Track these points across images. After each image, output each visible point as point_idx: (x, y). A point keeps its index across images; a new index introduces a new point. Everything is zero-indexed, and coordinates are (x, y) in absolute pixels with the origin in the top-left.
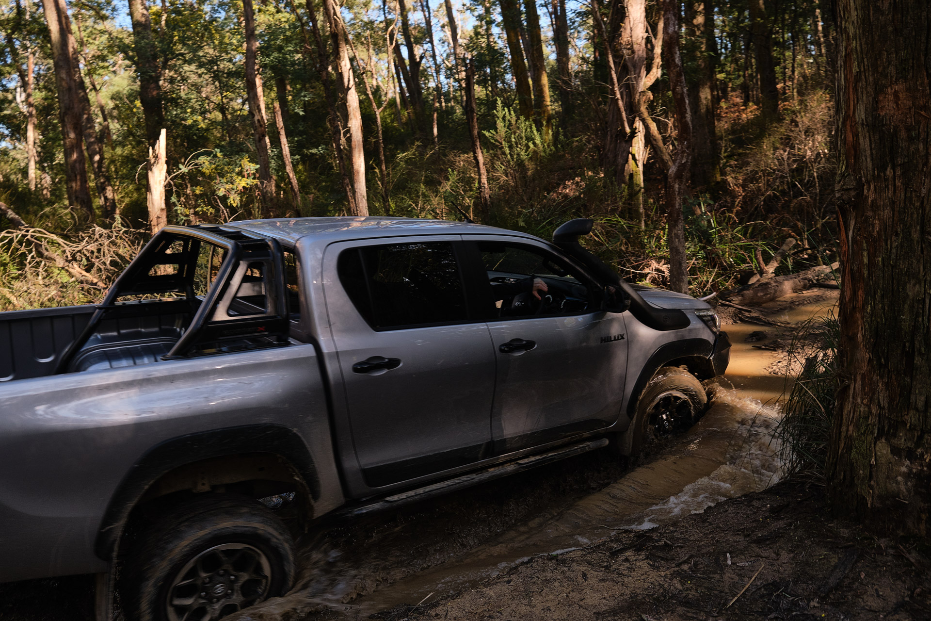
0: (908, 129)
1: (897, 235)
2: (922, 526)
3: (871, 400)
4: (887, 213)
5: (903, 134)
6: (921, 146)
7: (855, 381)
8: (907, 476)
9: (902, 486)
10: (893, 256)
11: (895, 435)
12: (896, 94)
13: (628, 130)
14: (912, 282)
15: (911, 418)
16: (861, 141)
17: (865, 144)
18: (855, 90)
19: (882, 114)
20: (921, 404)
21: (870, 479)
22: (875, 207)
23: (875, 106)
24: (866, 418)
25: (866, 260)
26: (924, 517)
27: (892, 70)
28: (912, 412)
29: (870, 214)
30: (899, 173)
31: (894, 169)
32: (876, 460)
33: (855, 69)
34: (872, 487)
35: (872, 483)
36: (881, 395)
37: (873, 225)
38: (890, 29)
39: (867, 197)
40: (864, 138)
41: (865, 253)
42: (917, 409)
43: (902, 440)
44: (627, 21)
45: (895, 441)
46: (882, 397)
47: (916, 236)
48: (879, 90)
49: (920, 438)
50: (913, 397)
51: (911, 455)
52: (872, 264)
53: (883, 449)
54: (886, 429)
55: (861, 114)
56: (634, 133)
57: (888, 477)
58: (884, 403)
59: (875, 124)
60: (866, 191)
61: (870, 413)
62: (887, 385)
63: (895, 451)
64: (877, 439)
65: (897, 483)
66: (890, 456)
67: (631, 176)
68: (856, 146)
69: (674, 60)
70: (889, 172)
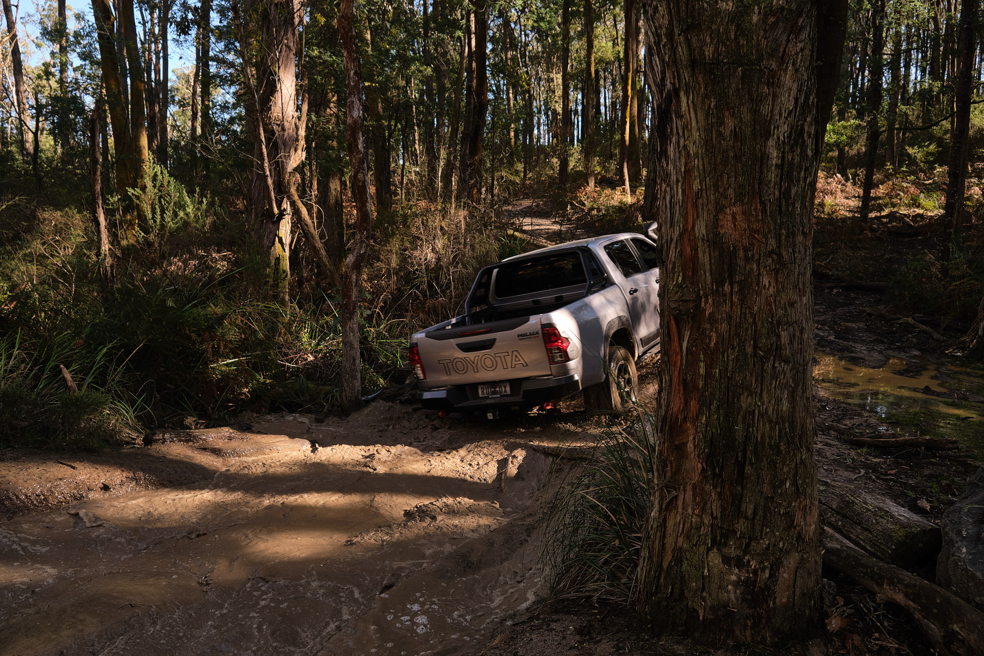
0: (746, 250)
1: (733, 348)
2: (748, 633)
3: (703, 510)
4: (724, 327)
5: (741, 253)
6: (755, 267)
7: (685, 491)
8: (736, 584)
9: (732, 594)
10: (730, 368)
11: (726, 544)
12: (734, 216)
13: (276, 211)
14: (746, 394)
15: (741, 526)
16: (700, 255)
17: (704, 258)
18: (695, 206)
19: (722, 232)
20: (750, 512)
21: (703, 589)
22: (712, 320)
23: (715, 225)
24: (698, 529)
25: (702, 371)
26: (749, 623)
27: (731, 192)
28: (742, 520)
29: (708, 326)
30: (736, 289)
31: (731, 284)
32: (709, 571)
33: (696, 186)
34: (704, 599)
35: (704, 594)
36: (714, 504)
37: (710, 337)
38: (732, 154)
39: (704, 310)
40: (704, 253)
41: (702, 365)
42: (746, 518)
43: (732, 551)
44: (278, 95)
45: (725, 550)
46: (715, 507)
47: (749, 350)
48: (720, 209)
49: (748, 545)
50: (744, 506)
51: (739, 563)
52: (708, 375)
53: (715, 559)
54: (718, 538)
55: (701, 229)
56: (281, 215)
57: (720, 587)
58: (717, 512)
59: (715, 241)
60: (703, 304)
61: (702, 523)
62: (720, 495)
63: (726, 560)
64: (709, 550)
65: (728, 592)
66: (722, 566)
67: (278, 259)
68: (695, 259)
69: (357, 146)
70: (727, 288)
